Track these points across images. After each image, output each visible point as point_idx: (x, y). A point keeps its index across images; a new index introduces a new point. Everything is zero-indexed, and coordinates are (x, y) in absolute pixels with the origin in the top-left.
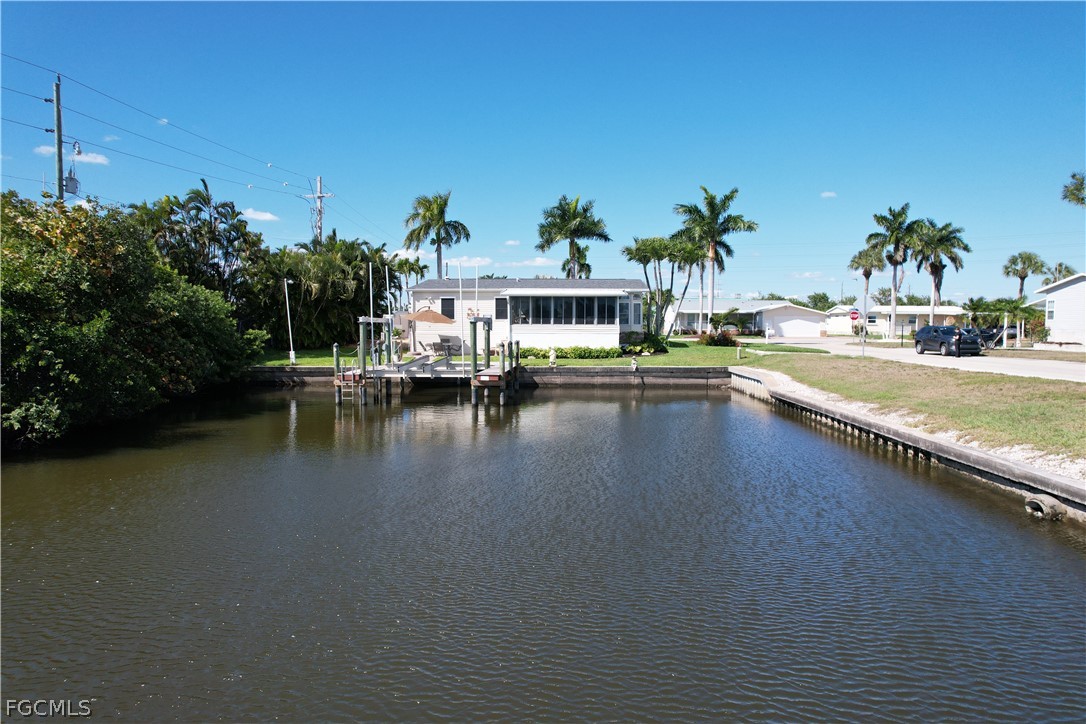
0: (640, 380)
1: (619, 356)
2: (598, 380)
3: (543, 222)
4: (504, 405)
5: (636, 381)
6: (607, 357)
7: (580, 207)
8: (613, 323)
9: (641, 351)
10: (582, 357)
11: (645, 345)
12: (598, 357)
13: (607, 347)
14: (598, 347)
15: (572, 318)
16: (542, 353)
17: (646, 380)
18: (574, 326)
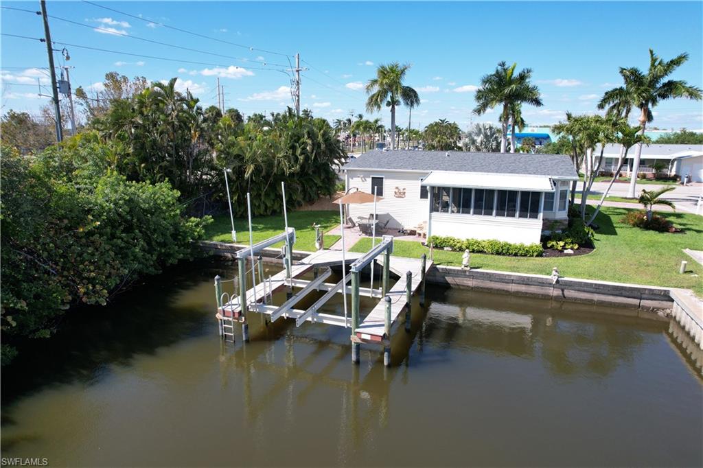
0: (561, 292)
1: (540, 255)
2: (513, 287)
3: (481, 88)
4: (389, 366)
5: (556, 292)
6: (525, 255)
7: (516, 74)
8: (536, 218)
9: (564, 248)
10: (498, 253)
11: (569, 240)
12: (516, 255)
13: (527, 244)
14: (518, 244)
15: (492, 209)
16: (458, 245)
17: (567, 293)
18: (493, 219)
